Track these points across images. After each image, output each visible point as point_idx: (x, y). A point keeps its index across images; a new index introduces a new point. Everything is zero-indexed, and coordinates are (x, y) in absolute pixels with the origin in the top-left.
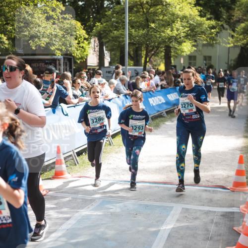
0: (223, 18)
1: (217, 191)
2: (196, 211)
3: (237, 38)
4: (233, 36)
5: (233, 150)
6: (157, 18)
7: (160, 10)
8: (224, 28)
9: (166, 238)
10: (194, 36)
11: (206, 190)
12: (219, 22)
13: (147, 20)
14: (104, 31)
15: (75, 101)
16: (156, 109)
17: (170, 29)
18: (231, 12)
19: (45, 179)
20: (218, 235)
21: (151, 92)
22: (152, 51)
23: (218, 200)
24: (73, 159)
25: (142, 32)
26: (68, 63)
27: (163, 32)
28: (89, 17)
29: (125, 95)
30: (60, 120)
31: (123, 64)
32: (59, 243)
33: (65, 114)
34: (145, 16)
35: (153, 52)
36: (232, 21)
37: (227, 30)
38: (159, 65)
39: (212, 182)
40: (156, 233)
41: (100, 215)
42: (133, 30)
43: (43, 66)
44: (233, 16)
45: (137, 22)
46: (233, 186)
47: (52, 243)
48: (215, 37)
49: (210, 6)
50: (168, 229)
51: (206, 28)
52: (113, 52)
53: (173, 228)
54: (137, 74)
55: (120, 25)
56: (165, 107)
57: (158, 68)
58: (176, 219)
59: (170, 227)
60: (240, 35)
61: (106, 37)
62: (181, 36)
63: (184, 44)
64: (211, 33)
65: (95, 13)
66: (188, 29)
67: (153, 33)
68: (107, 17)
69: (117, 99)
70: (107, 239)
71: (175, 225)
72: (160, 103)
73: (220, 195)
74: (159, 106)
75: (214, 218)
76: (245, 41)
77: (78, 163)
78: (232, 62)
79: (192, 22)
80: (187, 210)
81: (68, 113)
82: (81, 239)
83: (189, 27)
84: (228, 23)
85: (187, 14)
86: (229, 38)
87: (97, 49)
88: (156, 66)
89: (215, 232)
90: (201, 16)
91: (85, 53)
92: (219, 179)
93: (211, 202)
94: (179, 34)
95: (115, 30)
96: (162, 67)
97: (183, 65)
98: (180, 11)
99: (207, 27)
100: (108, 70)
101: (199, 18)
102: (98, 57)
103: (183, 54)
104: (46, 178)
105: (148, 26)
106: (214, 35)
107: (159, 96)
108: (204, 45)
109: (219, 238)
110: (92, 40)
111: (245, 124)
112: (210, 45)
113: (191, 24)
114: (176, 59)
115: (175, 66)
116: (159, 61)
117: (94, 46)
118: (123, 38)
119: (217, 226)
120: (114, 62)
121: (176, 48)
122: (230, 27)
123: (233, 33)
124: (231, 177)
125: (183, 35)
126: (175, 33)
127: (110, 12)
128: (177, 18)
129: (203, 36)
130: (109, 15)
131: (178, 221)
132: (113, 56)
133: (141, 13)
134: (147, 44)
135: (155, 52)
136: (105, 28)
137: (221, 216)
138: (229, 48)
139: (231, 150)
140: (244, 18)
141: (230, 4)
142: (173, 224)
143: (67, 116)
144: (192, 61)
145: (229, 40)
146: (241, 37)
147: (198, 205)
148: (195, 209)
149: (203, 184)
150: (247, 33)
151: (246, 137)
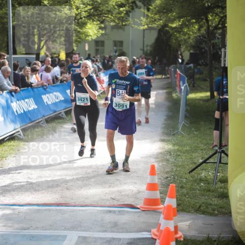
1: (124, 211)
3: (152, 18)
5: (147, 157)
8: (137, 6)
10: (99, 15)
11: (110, 211)
16: (52, 109)
23: (124, 224)
29: (10, 92)
37: (140, 8)
39: (118, 200)
46: (144, 204)
51: (114, 6)
54: (29, 64)
56: (64, 105)
60: (156, 14)
62: (82, 16)
63: (89, 26)
64: (120, 13)
66: (91, 7)
72: (57, 101)
73: (127, 217)
74: (55, 104)
76: (161, 21)
78: (149, 48)
80: (85, 238)
83: (92, 5)
86: (142, 18)
92: (127, 195)
93: (115, 227)
94: (80, 13)
96: (63, 56)
97: (88, 52)
99: (114, 4)
103: (87, 38)
106: (123, 15)
107: (56, 92)
108: (113, 27)
111: (163, 124)
112: (117, 27)
114: (79, 45)
121: (79, 32)
122: (145, 5)
123: (146, 12)
124: (142, 192)
125: (84, 14)
126: (74, 12)
129: (110, 16)
138: (144, 30)
139: (144, 158)
144: (100, 48)
145: (142, 20)
146: (157, 17)
147: (99, 232)
148: (95, 238)
149: (108, 203)
150: (164, 13)
151: (163, 141)
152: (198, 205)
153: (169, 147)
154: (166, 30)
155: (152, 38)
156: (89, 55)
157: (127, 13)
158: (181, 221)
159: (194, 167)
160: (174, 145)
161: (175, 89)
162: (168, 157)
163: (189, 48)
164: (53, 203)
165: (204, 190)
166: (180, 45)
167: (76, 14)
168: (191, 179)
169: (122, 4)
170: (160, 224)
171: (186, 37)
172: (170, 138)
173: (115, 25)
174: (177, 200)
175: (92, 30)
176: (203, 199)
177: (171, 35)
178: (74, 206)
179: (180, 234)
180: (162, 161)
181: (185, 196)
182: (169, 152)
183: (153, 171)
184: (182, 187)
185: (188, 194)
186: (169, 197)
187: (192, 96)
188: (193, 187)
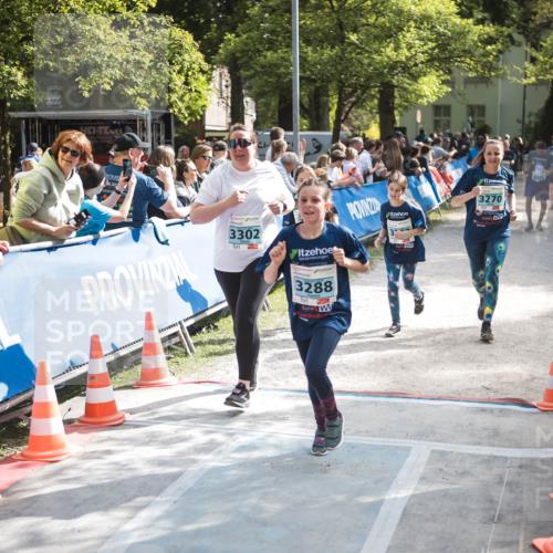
0: (512, 19)
1: (510, 410)
2: (463, 457)
3: (545, 63)
4: (533, 60)
5: (542, 317)
6: (364, 21)
7: (369, 2)
8: (513, 42)
9: (397, 521)
10: (447, 60)
11: (483, 410)
12: (504, 29)
13: (341, 26)
14: (243, 51)
15: (184, 211)
16: (364, 227)
17: (392, 45)
18: (530, 4)
19: (120, 388)
20: (515, 512)
21: (352, 190)
22: (353, 95)
23: (512, 431)
24: (181, 343)
25: (328, 53)
26: (162, 126)
27: (378, 52)
28: (208, 22)
30: (150, 254)
31: (288, 126)
32: (157, 533)
33: (162, 240)
34: (334, 15)
35: (353, 99)
36: (532, 25)
37: (520, 45)
38: (367, 127)
39: (496, 391)
40: (374, 508)
42: (310, 48)
43: (106, 133)
44: (535, 14)
45: (318, 30)
46: (546, 400)
47: (141, 532)
48: (494, 63)
50: (403, 499)
51: (475, 43)
52: (263, 100)
53: (413, 496)
54: (319, 148)
55: (280, 38)
57: (364, 135)
58: (418, 476)
59: (406, 493)
61: (247, 66)
62: (418, 61)
63: (425, 79)
64: (486, 54)
65: (223, 12)
66: (434, 44)
67: (353, 55)
68: (250, 19)
70: (264, 524)
71: (416, 489)
72: (373, 213)
73: (515, 420)
74: (369, 218)
75: (504, 473)
77: (192, 351)
78: (533, 118)
79: (442, 30)
80: (443, 454)
81: (167, 237)
82: (206, 523)
83: (436, 40)
84: (523, 30)
85: (432, 11)
86: (526, 64)
87: (227, 92)
88: (359, 129)
89: (509, 504)
90: (462, 15)
92: (512, 383)
93: (495, 436)
94: (414, 56)
95: (268, 50)
96: (374, 133)
97: (421, 126)
99: (476, 39)
101: (458, 20)
102: (229, 111)
103: (420, 101)
104: (122, 385)
105: (342, 39)
106: (491, 58)
107: (371, 196)
108: (468, 81)
109: (517, 517)
110: (216, 74)
113: (439, 34)
114: (404, 113)
115: (403, 130)
116: (365, 118)
117: (221, 85)
118: (287, 67)
119: (511, 491)
120: (264, 122)
121: (405, 89)
122: (528, 41)
123: (534, 54)
124: (539, 378)
125: (421, 57)
126: (404, 53)
127: (256, 8)
128: (408, 21)
129: (468, 60)
130: (254, 15)
131: (423, 479)
132: (264, 108)
133: (327, 10)
134: (341, 81)
135: (358, 98)
136: (246, 44)
137: (521, 467)
138: (525, 86)
142: (413, 487)
143: (165, 246)
144: (443, 119)
145: (525, 69)
147: (468, 444)
148: (461, 454)
149: (478, 395)
156: (422, 132)
157: (498, 55)
164: (382, 390)
167: (406, 57)
169: (490, 37)
178: (419, 398)
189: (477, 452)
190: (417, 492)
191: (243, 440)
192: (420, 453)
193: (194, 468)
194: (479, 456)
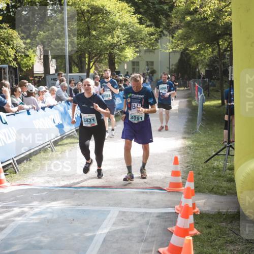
0: (163, 25)
1: (154, 192)
3: (176, 43)
5: (172, 151)
6: (99, 26)
7: (100, 18)
8: (164, 35)
9: (101, 242)
11: (143, 192)
12: (158, 29)
13: (89, 28)
15: (15, 109)
17: (110, 36)
18: (169, 19)
20: (152, 237)
22: (97, 56)
23: (155, 201)
24: (13, 167)
25: (83, 40)
26: (13, 72)
27: (105, 39)
29: (67, 102)
33: (4, 122)
34: (86, 24)
36: (171, 28)
37: (166, 36)
39: (149, 184)
40: (91, 238)
41: (36, 223)
44: (172, 23)
46: (170, 187)
49: (150, 13)
50: (104, 233)
51: (146, 35)
52: (58, 60)
53: (109, 232)
58: (113, 223)
59: (106, 231)
60: (178, 40)
62: (122, 43)
63: (127, 50)
64: (151, 40)
66: (128, 36)
67: (95, 41)
69: (59, 106)
70: (41, 248)
71: (111, 229)
73: (157, 196)
75: (150, 220)
76: (183, 46)
77: (18, 171)
78: (173, 66)
79: (131, 30)
80: (124, 212)
81: (7, 121)
83: (129, 34)
84: (167, 28)
85: (127, 21)
86: (168, 44)
87: (42, 57)
88: (101, 72)
89: (150, 233)
90: (141, 23)
91: (31, 62)
92: (157, 180)
93: (147, 204)
94: (120, 41)
97: (127, 70)
98: (119, 18)
99: (146, 33)
100: (54, 77)
101: (138, 26)
103: (126, 60)
105: (89, 34)
108: (146, 51)
109: (153, 239)
111: (184, 125)
112: (148, 51)
114: (120, 65)
115: (119, 72)
116: (104, 67)
119: (152, 228)
121: (120, 55)
122: (170, 34)
123: (171, 39)
124: (168, 177)
125: (123, 41)
126: (116, 39)
128: (117, 26)
129: (143, 42)
131: (114, 224)
132: (60, 64)
133: (83, 21)
134: (89, 52)
137: (157, 217)
138: (170, 53)
139: (170, 151)
140: (182, 24)
141: (168, 12)
142: (109, 228)
143: (6, 125)
144: (135, 67)
146: (179, 42)
147: (135, 207)
148: (132, 212)
149: (141, 186)
150: (185, 39)
151: (185, 138)
152: (211, 188)
153: (189, 143)
154: (187, 53)
155: (176, 59)
156: (127, 73)
157: (157, 40)
158: (199, 200)
159: (208, 158)
160: (193, 141)
161: (194, 98)
162: (189, 151)
163: (205, 66)
164: (100, 185)
165: (216, 176)
166: (198, 64)
167: (117, 41)
168: (206, 167)
169: (153, 33)
170: (181, 202)
171: (203, 57)
172: (190, 136)
173: (147, 50)
174: (195, 184)
175: (130, 53)
176: (215, 183)
177: (191, 57)
178: (116, 188)
179: (197, 209)
180: (184, 154)
181: (201, 180)
182: (189, 147)
183: (176, 161)
184: (199, 174)
185: (203, 178)
186: (189, 181)
187: (207, 103)
188: (208, 174)
189: (140, 211)
190: (111, 230)
191: (37, 210)
192: (114, 212)
193: (12, 224)
194: (140, 213)
